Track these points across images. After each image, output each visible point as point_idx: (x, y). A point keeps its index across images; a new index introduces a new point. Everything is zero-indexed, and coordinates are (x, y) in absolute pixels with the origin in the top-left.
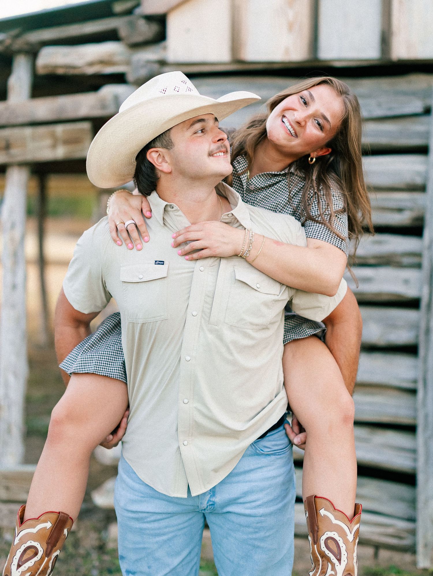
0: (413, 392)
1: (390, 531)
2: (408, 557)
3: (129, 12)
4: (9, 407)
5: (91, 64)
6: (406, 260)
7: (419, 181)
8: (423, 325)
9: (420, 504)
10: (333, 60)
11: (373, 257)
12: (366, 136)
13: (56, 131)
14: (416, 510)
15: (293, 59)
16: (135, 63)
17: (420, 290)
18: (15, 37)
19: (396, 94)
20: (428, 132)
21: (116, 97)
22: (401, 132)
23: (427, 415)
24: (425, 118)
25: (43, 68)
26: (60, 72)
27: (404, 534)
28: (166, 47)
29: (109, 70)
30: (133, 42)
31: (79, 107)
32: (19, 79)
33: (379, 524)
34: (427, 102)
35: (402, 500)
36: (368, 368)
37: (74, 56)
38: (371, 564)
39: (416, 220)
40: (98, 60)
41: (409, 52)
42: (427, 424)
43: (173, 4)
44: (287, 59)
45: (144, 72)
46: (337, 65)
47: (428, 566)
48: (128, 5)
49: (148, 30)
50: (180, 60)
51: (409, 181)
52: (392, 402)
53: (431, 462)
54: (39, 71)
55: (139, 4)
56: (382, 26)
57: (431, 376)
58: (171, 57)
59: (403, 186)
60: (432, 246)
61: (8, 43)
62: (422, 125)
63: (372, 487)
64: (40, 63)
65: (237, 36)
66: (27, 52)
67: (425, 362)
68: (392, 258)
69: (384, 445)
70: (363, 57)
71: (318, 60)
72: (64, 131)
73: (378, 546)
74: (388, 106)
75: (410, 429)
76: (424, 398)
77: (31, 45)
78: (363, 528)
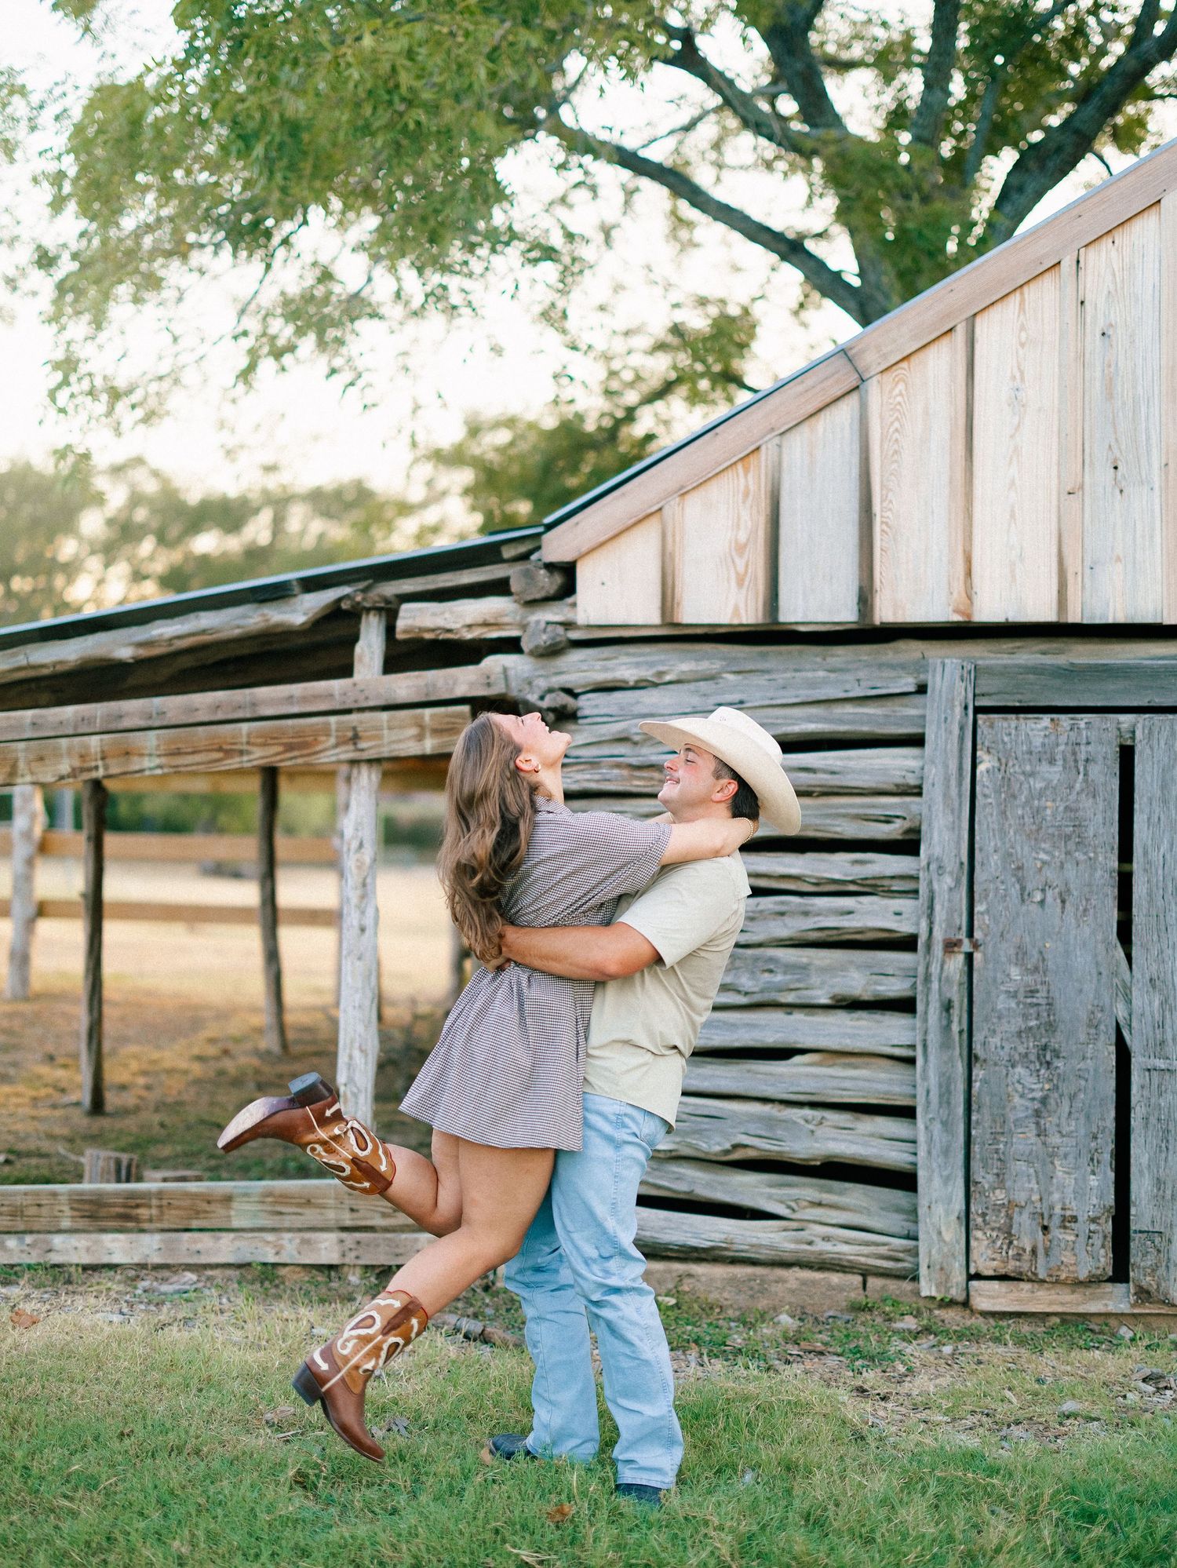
0: (911, 1061)
1: (883, 1250)
2: (907, 1286)
3: (525, 557)
4: (355, 1095)
5: (470, 627)
6: (897, 886)
7: (912, 780)
8: (921, 970)
9: (921, 1211)
10: (797, 623)
11: (853, 882)
12: (841, 721)
13: (422, 717)
14: (916, 1222)
15: (744, 622)
16: (533, 625)
17: (918, 924)
18: (365, 591)
19: (880, 666)
20: (923, 717)
21: (505, 670)
22: (887, 716)
23: (928, 1092)
24: (919, 699)
25: (405, 631)
26: (428, 636)
27: (901, 1255)
28: (574, 605)
29: (495, 634)
30: (529, 598)
31: (455, 684)
32: (370, 646)
33: (867, 1244)
34: (922, 677)
35: (899, 1210)
36: (849, 1031)
37: (447, 615)
38: (857, 1296)
39: (909, 831)
40: (480, 621)
41: (895, 614)
42: (928, 1103)
43: (584, 549)
44: (736, 622)
45: (544, 637)
46: (802, 629)
47: (934, 1294)
48: (522, 549)
49: (549, 583)
50: (592, 623)
51: (900, 781)
52: (883, 1076)
53: (934, 1152)
54: (399, 636)
55: (539, 548)
56: (861, 580)
57: (934, 1038)
58: (581, 618)
59: (891, 788)
60: (933, 867)
61: (359, 598)
62: (916, 707)
63: (856, 1195)
64: (401, 624)
65: (669, 592)
66: (379, 610)
67: (925, 1020)
68: (879, 882)
69: (872, 1135)
70: (836, 620)
71: (776, 622)
72: (432, 716)
73: (865, 1273)
74: (871, 684)
75: (907, 1113)
76: (925, 1070)
77: (387, 601)
78: (845, 1248)
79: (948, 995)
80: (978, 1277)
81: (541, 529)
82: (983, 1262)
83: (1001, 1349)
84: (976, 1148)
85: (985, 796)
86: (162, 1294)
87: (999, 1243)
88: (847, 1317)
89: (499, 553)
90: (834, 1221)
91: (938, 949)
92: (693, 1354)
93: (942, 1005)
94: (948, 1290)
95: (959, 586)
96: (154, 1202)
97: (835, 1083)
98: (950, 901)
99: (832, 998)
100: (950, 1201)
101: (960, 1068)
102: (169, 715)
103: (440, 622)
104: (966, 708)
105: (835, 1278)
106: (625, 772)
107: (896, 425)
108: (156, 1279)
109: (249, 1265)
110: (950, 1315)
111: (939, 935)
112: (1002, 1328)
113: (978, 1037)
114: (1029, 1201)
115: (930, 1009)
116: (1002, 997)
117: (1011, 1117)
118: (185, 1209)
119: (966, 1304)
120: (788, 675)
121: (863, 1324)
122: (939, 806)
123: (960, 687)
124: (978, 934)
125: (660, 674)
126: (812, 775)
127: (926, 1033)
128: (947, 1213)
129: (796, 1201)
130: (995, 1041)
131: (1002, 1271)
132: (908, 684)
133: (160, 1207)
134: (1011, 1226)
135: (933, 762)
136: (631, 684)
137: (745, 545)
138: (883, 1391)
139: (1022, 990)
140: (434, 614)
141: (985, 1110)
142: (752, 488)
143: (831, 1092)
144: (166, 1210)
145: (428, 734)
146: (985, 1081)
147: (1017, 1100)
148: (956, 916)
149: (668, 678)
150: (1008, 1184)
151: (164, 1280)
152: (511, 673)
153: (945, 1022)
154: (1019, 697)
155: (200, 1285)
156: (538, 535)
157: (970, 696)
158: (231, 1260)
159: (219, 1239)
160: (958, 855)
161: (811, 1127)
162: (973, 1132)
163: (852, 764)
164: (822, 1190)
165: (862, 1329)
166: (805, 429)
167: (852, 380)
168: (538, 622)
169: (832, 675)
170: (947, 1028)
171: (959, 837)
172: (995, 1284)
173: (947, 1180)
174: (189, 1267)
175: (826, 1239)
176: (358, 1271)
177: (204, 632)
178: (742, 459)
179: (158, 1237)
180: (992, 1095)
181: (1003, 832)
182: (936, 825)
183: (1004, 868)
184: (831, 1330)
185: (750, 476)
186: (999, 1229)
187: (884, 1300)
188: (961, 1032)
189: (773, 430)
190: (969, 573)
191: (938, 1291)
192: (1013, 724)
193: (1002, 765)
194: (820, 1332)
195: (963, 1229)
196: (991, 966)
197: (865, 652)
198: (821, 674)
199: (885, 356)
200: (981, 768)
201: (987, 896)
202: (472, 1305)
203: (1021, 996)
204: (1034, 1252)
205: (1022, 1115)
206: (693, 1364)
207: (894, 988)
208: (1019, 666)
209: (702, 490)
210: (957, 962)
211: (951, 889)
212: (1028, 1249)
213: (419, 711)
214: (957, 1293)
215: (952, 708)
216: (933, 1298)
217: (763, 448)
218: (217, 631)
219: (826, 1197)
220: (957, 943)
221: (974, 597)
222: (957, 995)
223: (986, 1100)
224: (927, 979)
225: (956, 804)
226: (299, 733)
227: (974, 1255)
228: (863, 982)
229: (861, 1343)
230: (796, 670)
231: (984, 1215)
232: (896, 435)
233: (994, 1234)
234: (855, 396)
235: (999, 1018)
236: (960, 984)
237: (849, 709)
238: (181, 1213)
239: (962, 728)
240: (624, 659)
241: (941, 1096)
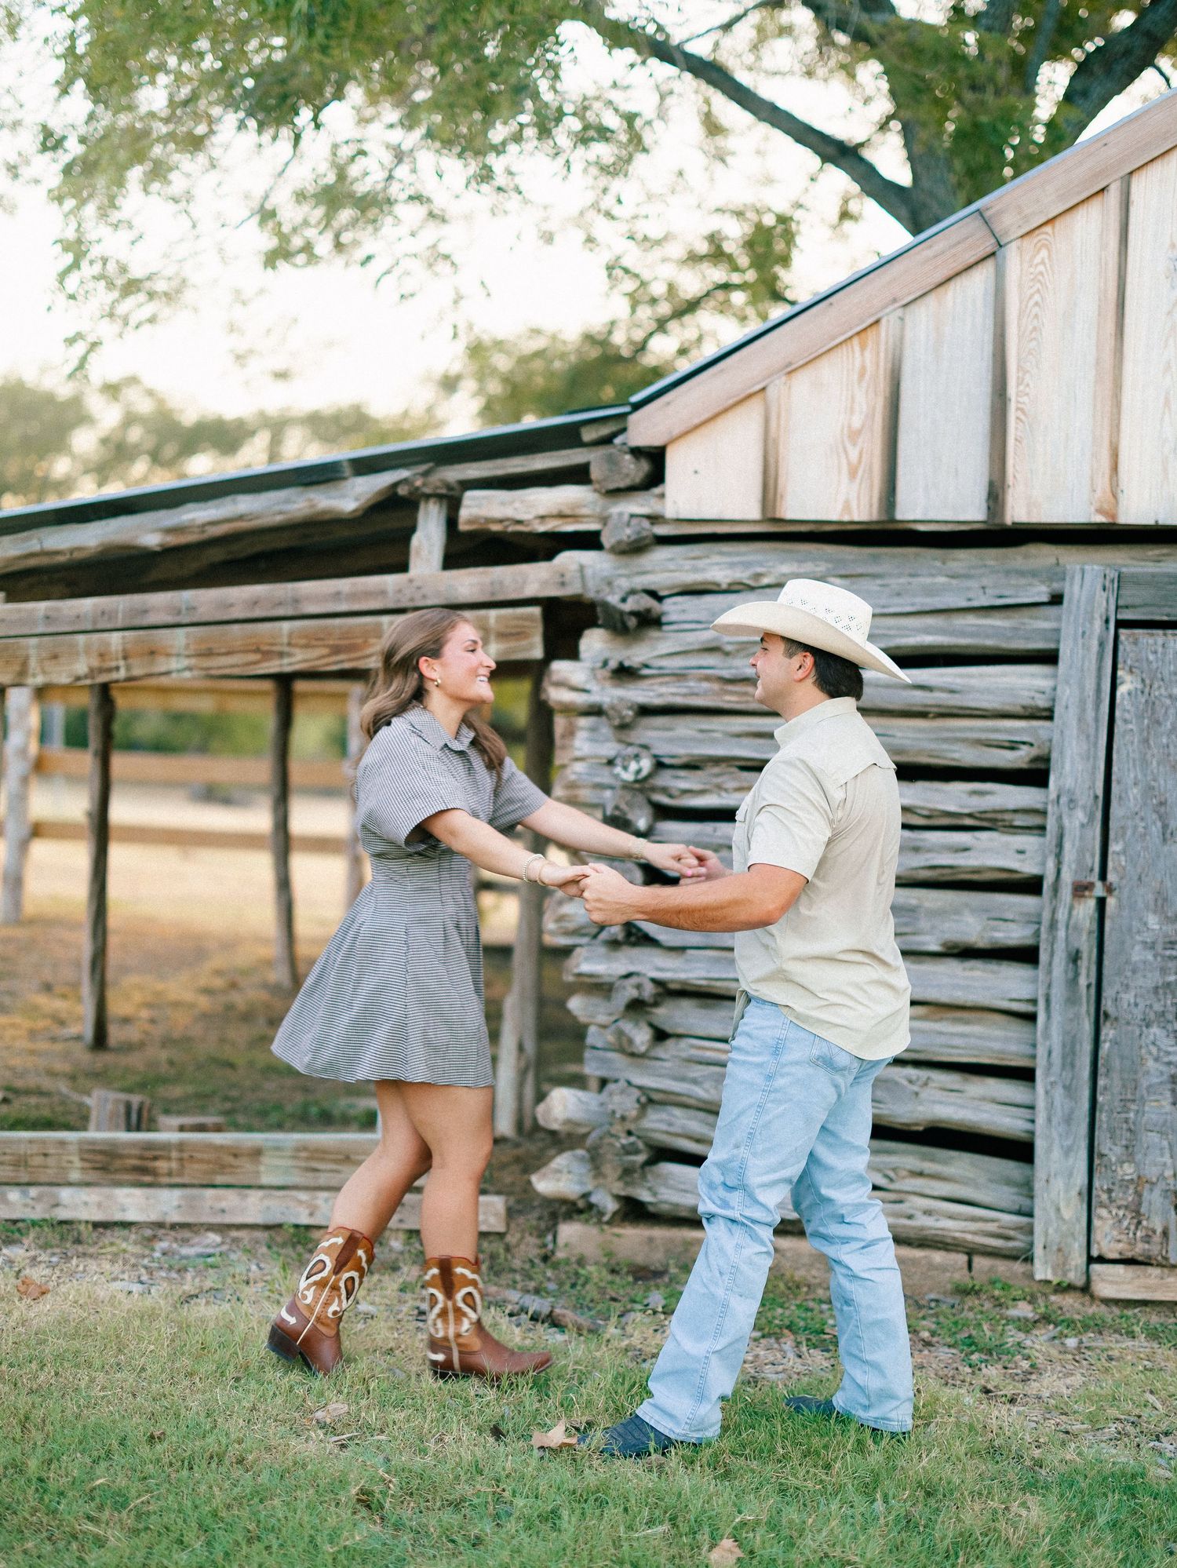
0: (1031, 1018)
1: (992, 1227)
2: (1018, 1267)
3: (607, 441)
5: (543, 518)
6: (1020, 820)
7: (1042, 702)
8: (1046, 915)
9: (1038, 1186)
10: (915, 521)
11: (970, 815)
12: (963, 634)
13: (487, 618)
14: (1032, 1197)
15: (856, 518)
16: (615, 517)
17: (1043, 864)
18: (426, 474)
19: (1008, 573)
20: (1058, 631)
21: (582, 568)
22: (1015, 629)
23: (1050, 1053)
24: (1052, 611)
25: (469, 522)
26: (495, 528)
27: (1012, 1233)
28: (662, 496)
29: (570, 528)
30: (612, 486)
31: (524, 582)
32: (428, 537)
33: (974, 1219)
34: (1056, 586)
35: (1009, 1182)
36: (962, 982)
37: (517, 505)
38: (961, 1276)
39: (1036, 759)
40: (555, 512)
41: (1029, 513)
42: (1050, 1065)
43: (676, 432)
44: (846, 518)
45: (628, 531)
46: (922, 528)
47: (1050, 1277)
48: (605, 431)
49: (636, 470)
50: (682, 516)
51: (1027, 702)
52: (998, 1033)
53: (1055, 1121)
54: (463, 527)
55: (624, 430)
56: (991, 475)
57: (1058, 992)
58: (670, 510)
59: (1018, 710)
60: (1064, 800)
61: (418, 483)
62: (1046, 619)
63: (962, 1165)
64: (464, 513)
65: (771, 483)
66: (440, 497)
67: (1049, 972)
68: (999, 816)
69: (983, 1099)
70: (962, 518)
71: (893, 521)
72: (499, 618)
73: (971, 1252)
74: (998, 592)
75: (1025, 1075)
76: (1047, 1027)
77: (449, 487)
78: (949, 1224)
79: (1076, 945)
80: (1101, 1260)
81: (627, 409)
82: (1107, 1242)
83: (1129, 1343)
84: (1102, 1117)
85: (1126, 721)
86: (183, 1258)
87: (1125, 1223)
88: (951, 1300)
89: (578, 436)
90: (936, 1193)
91: (1066, 892)
92: (788, 1343)
93: (1069, 954)
94: (1065, 1274)
95: (1103, 483)
96: (174, 1154)
97: (942, 1040)
98: (1082, 838)
99: (944, 945)
100: (1070, 1175)
101: (1087, 1026)
102: (201, 610)
103: (509, 512)
104: (1107, 621)
105: (938, 1257)
106: (716, 686)
107: (1037, 297)
108: (176, 1240)
109: (279, 1226)
110: (1069, 1301)
111: (1067, 877)
112: (1128, 1318)
113: (1108, 993)
114: (1162, 1177)
115: (1054, 959)
116: (1138, 948)
117: (1144, 1083)
118: (208, 1162)
119: (1086, 1289)
120: (902, 580)
121: (971, 1309)
122: (1073, 729)
123: (1101, 597)
124: (1111, 877)
125: (758, 576)
126: (927, 694)
127: (1049, 986)
128: (1067, 1191)
129: (894, 1170)
130: (1128, 997)
131: (1129, 1255)
132: (1041, 593)
133: (181, 1160)
134: (1140, 1204)
135: (1067, 682)
136: (724, 586)
137: (859, 432)
138: (1009, 1391)
139: (1160, 941)
140: (503, 504)
141: (1115, 1076)
142: (868, 364)
143: (937, 1049)
144: (187, 1164)
145: (492, 637)
146: (1115, 1042)
147: (1151, 1063)
148: (1088, 856)
149: (765, 581)
150: (1138, 1157)
151: (185, 1241)
152: (589, 572)
153: (1071, 975)
154: (1167, 610)
155: (225, 1248)
156: (623, 416)
157: (1112, 607)
158: (259, 1220)
159: (246, 1196)
160: (1092, 787)
161: (915, 1088)
162: (1100, 1099)
163: (973, 682)
164: (924, 1157)
165: (971, 1315)
166: (931, 299)
167: (988, 245)
168: (621, 514)
169: (954, 582)
170: (1073, 981)
171: (1094, 767)
172: (1120, 1269)
173: (1068, 1151)
174: (212, 1227)
175: (928, 1212)
176: (402, 1236)
177: (241, 518)
178: (858, 333)
179: (177, 1193)
180: (1122, 1058)
181: (1145, 762)
182: (1068, 753)
183: (1145, 804)
184: (936, 1315)
185: (867, 354)
186: (1126, 1207)
187: (993, 1283)
188: (1089, 986)
189: (895, 300)
190: (1115, 468)
191: (1055, 1273)
192: (1160, 641)
193: (1146, 687)
194: (924, 1318)
195: (1085, 1206)
196: (1125, 913)
197: (990, 556)
198: (942, 580)
199: (1026, 219)
200: (1122, 690)
201: (1124, 834)
202: (531, 1279)
203: (1159, 948)
204: (1165, 1233)
205: (1156, 1080)
206: (791, 1355)
207: (1014, 935)
208: (1168, 575)
209: (810, 369)
210: (1086, 909)
211: (1083, 826)
212: (1159, 1230)
213: (482, 612)
214: (1075, 1277)
215: (1091, 620)
216: (1048, 1282)
217: (884, 322)
218: (257, 518)
219: (928, 1167)
220: (1089, 887)
221: (1120, 495)
222: (1086, 945)
223: (1116, 1063)
224: (1053, 925)
225: (1092, 731)
226: (346, 634)
227: (1097, 1236)
228: (979, 928)
229: (974, 1333)
230: (911, 575)
231: (1109, 1191)
232: (1036, 310)
233: (1121, 1213)
234: (989, 265)
235: (1134, 971)
236: (1090, 933)
237: (971, 620)
238: (204, 1167)
239: (1101, 644)
240: (717, 559)
241: (1064, 1057)
